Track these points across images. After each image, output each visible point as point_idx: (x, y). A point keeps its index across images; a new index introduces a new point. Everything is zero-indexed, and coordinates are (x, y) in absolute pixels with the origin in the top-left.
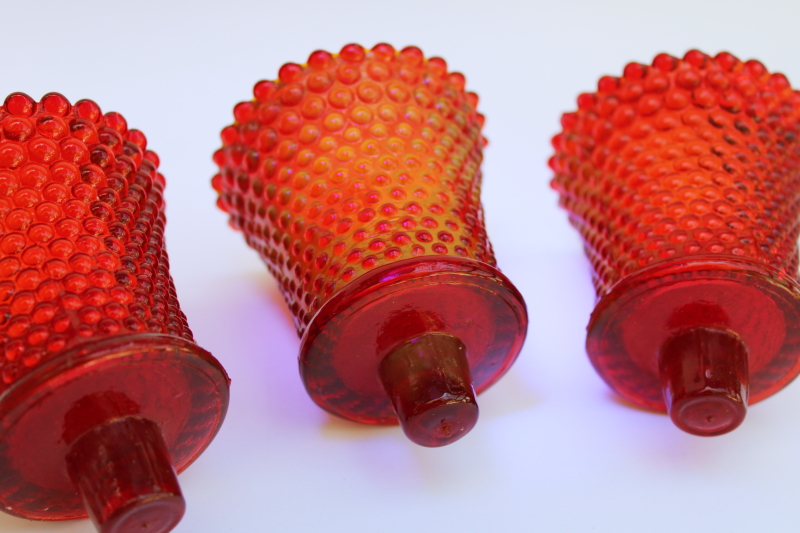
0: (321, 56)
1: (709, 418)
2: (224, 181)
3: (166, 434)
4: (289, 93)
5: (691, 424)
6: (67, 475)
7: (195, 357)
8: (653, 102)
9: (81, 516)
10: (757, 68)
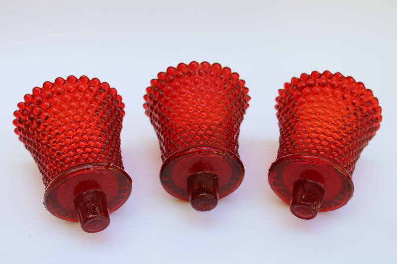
0: (182, 65)
1: (303, 213)
2: (147, 106)
3: (108, 198)
4: (169, 79)
5: (297, 213)
6: (74, 206)
7: (121, 173)
8: (307, 90)
9: (77, 221)
10: (351, 80)
